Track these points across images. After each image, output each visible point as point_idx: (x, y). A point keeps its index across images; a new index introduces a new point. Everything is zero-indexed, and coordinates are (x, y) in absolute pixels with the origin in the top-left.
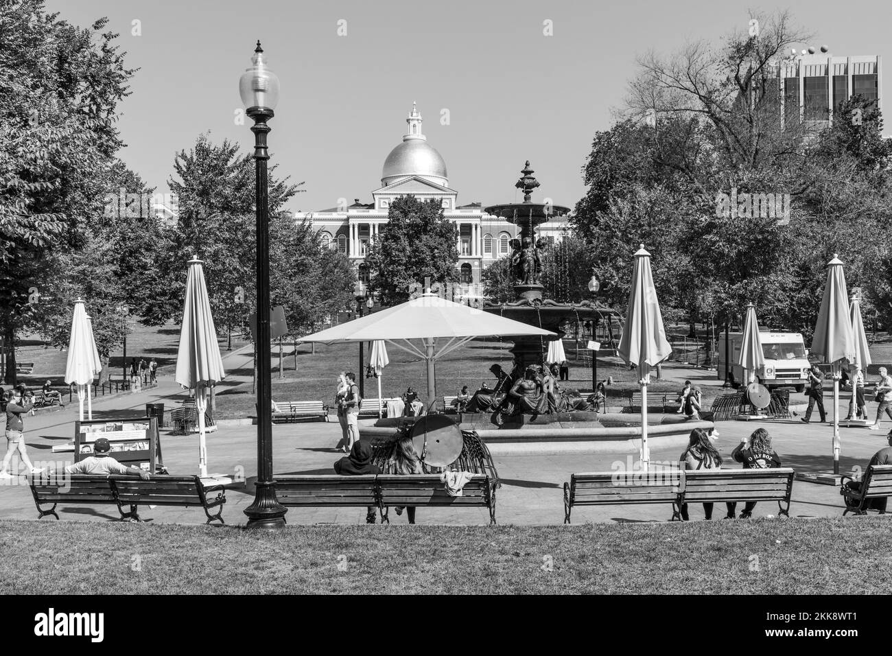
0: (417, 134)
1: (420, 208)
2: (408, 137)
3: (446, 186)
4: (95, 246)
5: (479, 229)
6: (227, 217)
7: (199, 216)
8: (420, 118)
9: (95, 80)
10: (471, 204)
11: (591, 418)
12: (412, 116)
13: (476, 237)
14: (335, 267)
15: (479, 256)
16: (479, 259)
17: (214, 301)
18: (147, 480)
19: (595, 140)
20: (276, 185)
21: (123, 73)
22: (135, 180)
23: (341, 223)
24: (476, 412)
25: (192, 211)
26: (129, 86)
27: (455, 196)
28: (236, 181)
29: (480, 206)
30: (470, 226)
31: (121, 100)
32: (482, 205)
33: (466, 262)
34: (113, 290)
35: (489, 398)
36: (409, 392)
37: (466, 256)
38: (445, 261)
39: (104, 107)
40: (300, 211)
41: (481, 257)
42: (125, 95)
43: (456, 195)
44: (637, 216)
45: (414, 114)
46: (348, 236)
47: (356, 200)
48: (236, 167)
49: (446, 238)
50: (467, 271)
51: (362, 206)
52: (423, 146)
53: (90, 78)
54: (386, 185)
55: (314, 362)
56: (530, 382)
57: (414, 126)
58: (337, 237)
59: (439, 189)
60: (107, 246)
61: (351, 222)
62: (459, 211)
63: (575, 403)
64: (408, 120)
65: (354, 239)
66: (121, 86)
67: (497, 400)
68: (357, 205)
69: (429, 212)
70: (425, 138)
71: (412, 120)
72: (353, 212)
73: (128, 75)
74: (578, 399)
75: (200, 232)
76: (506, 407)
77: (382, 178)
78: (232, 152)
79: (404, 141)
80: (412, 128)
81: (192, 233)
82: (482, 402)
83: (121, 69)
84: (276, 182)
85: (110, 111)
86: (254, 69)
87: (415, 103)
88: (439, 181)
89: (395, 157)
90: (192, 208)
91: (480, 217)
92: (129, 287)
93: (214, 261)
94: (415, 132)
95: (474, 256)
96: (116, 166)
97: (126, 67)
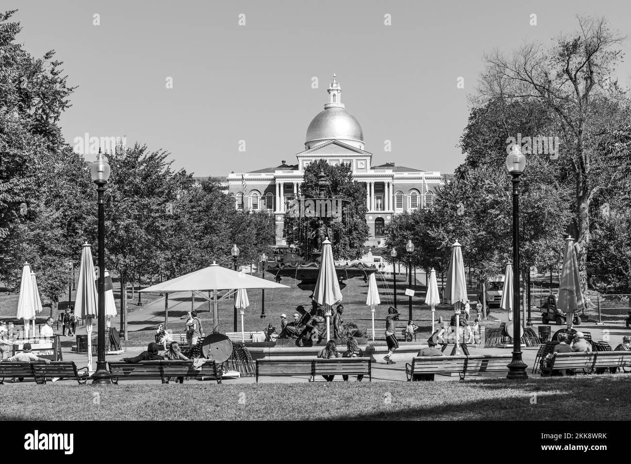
0: (336, 103)
1: (330, 171)
2: (328, 106)
3: (362, 149)
4: (47, 215)
5: (391, 187)
6: (137, 200)
7: (116, 199)
8: (339, 88)
9: (44, 97)
10: (385, 164)
11: (363, 342)
12: (332, 86)
13: (389, 194)
14: (248, 226)
15: (391, 211)
16: (391, 213)
17: (127, 261)
18: (49, 364)
19: (471, 114)
20: (173, 174)
21: (66, 90)
22: (80, 160)
23: (269, 183)
24: (286, 338)
25: (110, 196)
26: (70, 101)
27: (369, 158)
28: (144, 173)
29: (393, 166)
30: (383, 184)
31: (64, 111)
32: (396, 165)
33: (380, 216)
34: (59, 249)
35: (294, 328)
36: (269, 327)
37: (380, 211)
38: (352, 218)
39: (52, 115)
40: (233, 173)
41: (393, 211)
42: (67, 107)
43: (371, 156)
44: (464, 190)
45: (334, 85)
46: (275, 194)
47: (283, 162)
48: (144, 161)
49: (354, 197)
50: (380, 224)
51: (288, 167)
52: (342, 113)
53: (41, 95)
54: (309, 149)
55: (228, 306)
56: (320, 318)
57: (334, 95)
58: (265, 195)
59: (356, 151)
60: (57, 214)
61: (278, 181)
62: (373, 171)
63: (353, 332)
64: (329, 91)
65: (280, 196)
66: (64, 100)
67: (300, 331)
68: (284, 166)
69: (339, 175)
70: (343, 106)
71: (333, 90)
72: (279, 173)
73: (70, 91)
74: (355, 330)
75: (117, 211)
76: (306, 334)
77: (305, 142)
78: (141, 151)
79: (325, 109)
80: (332, 97)
81: (111, 211)
82: (289, 331)
83: (64, 87)
84: (173, 172)
85: (56, 118)
86: (98, 162)
87: (335, 75)
88: (356, 145)
89: (317, 123)
90: (110, 194)
91: (392, 176)
92: (74, 246)
93: (126, 232)
94: (334, 101)
95: (386, 211)
96: (66, 149)
97: (68, 86)
